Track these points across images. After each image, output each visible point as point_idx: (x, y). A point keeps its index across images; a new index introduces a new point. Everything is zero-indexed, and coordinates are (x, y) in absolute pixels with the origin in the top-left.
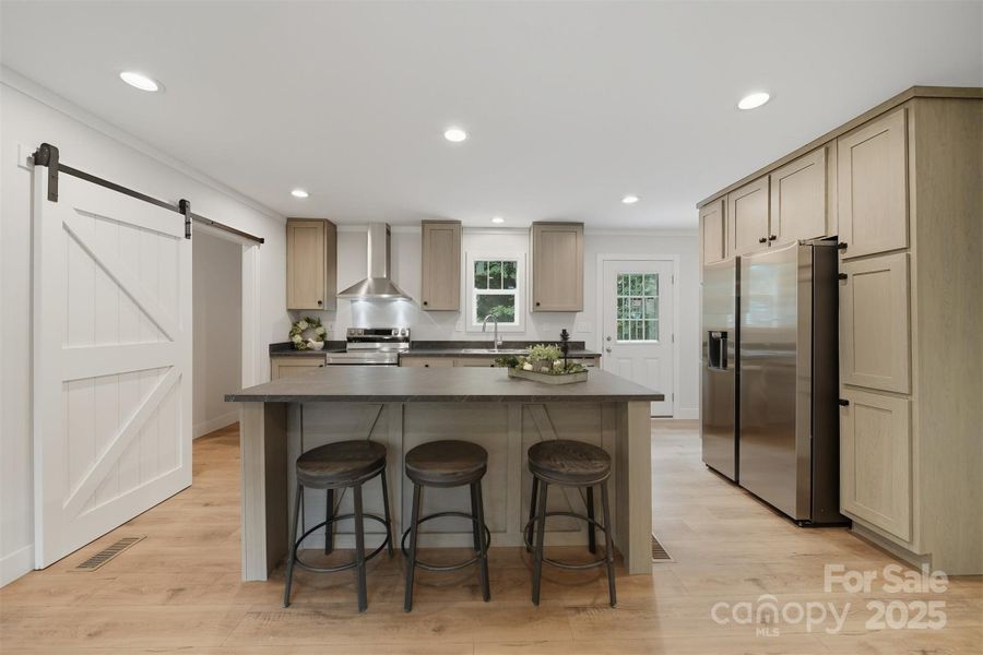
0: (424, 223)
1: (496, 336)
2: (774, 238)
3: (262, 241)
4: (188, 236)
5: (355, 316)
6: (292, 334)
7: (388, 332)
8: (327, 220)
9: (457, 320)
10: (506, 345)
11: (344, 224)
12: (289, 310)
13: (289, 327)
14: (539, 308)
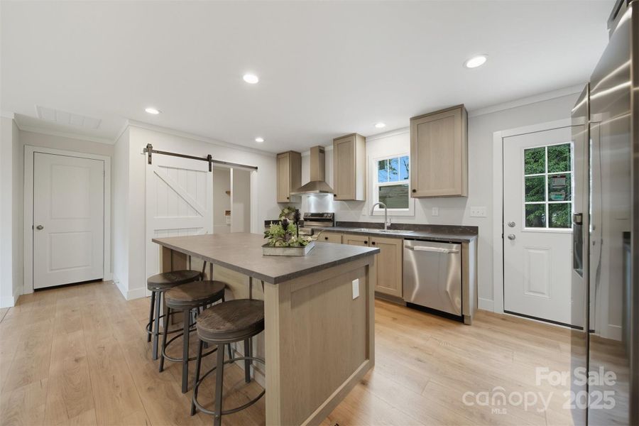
0: (335, 140)
1: (386, 219)
3: (256, 168)
4: (210, 170)
5: (309, 206)
6: (281, 216)
8: (292, 152)
9: (363, 207)
10: (393, 227)
11: (305, 151)
12: (278, 203)
13: (280, 212)
14: (415, 195)
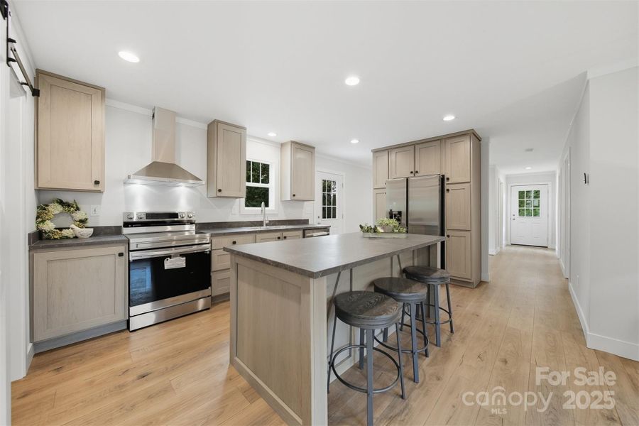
1: (264, 217)
2: (417, 172)
6: (40, 220)
7: (175, 215)
12: (37, 189)
14: (294, 198)
